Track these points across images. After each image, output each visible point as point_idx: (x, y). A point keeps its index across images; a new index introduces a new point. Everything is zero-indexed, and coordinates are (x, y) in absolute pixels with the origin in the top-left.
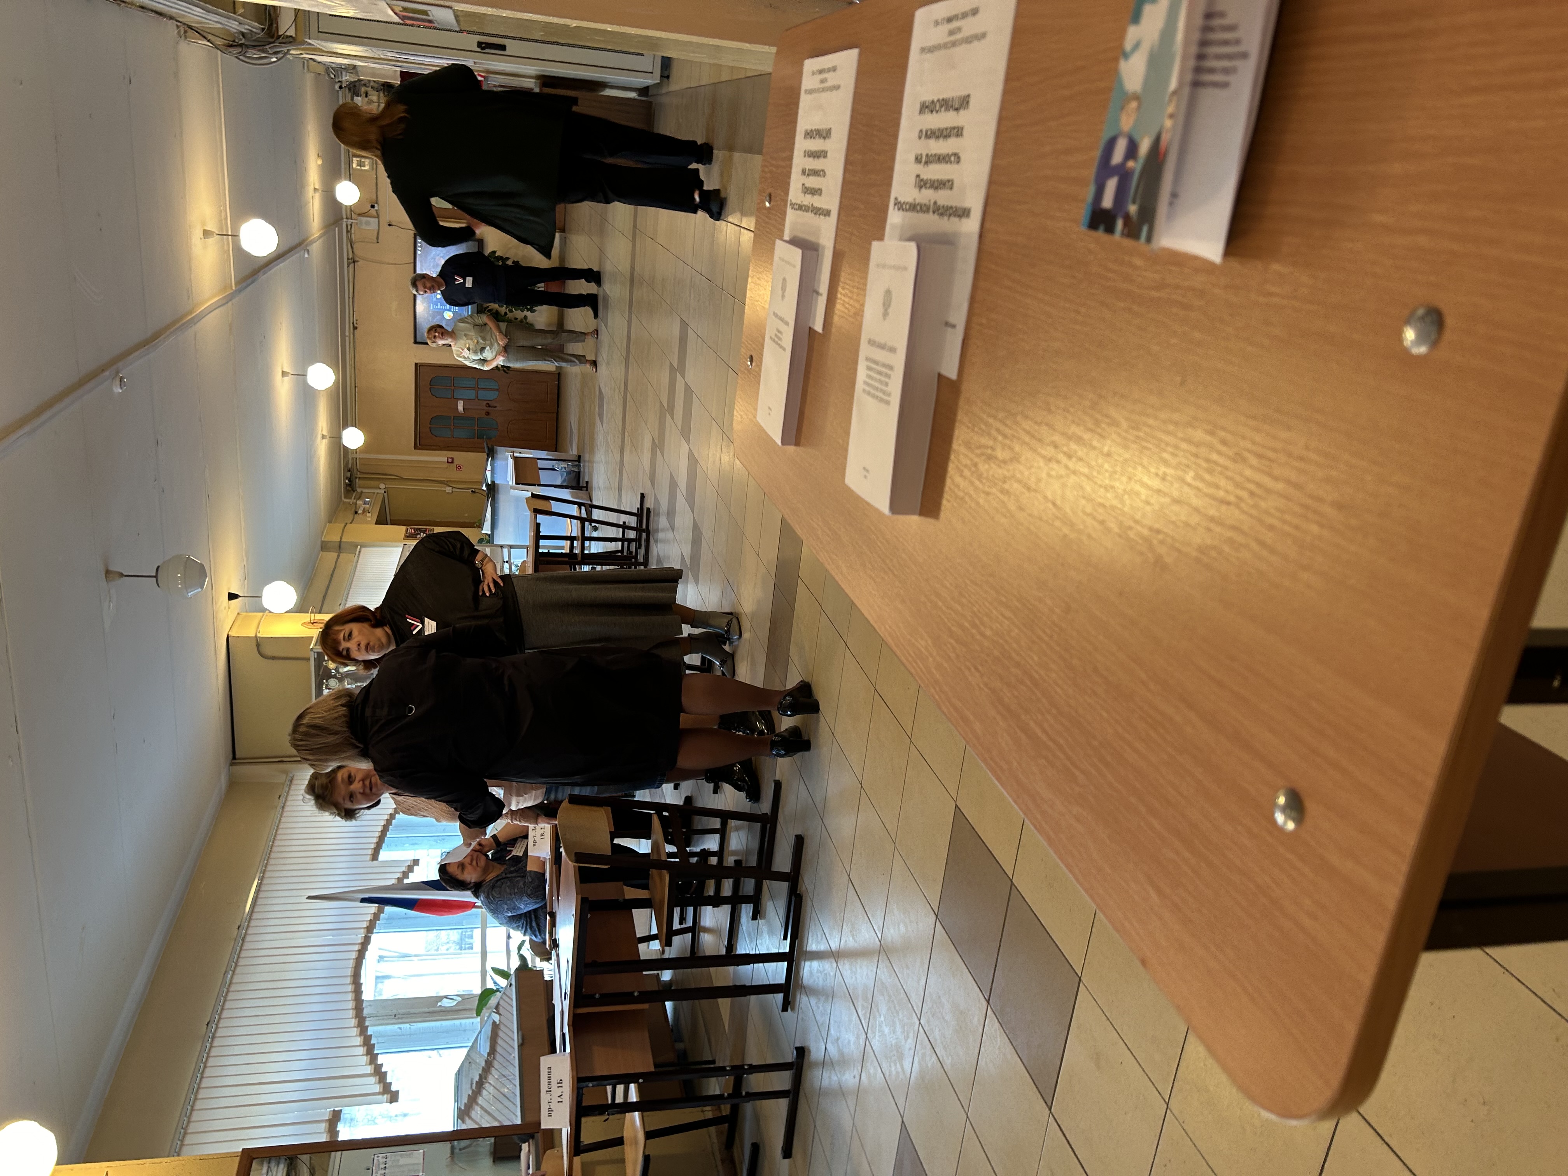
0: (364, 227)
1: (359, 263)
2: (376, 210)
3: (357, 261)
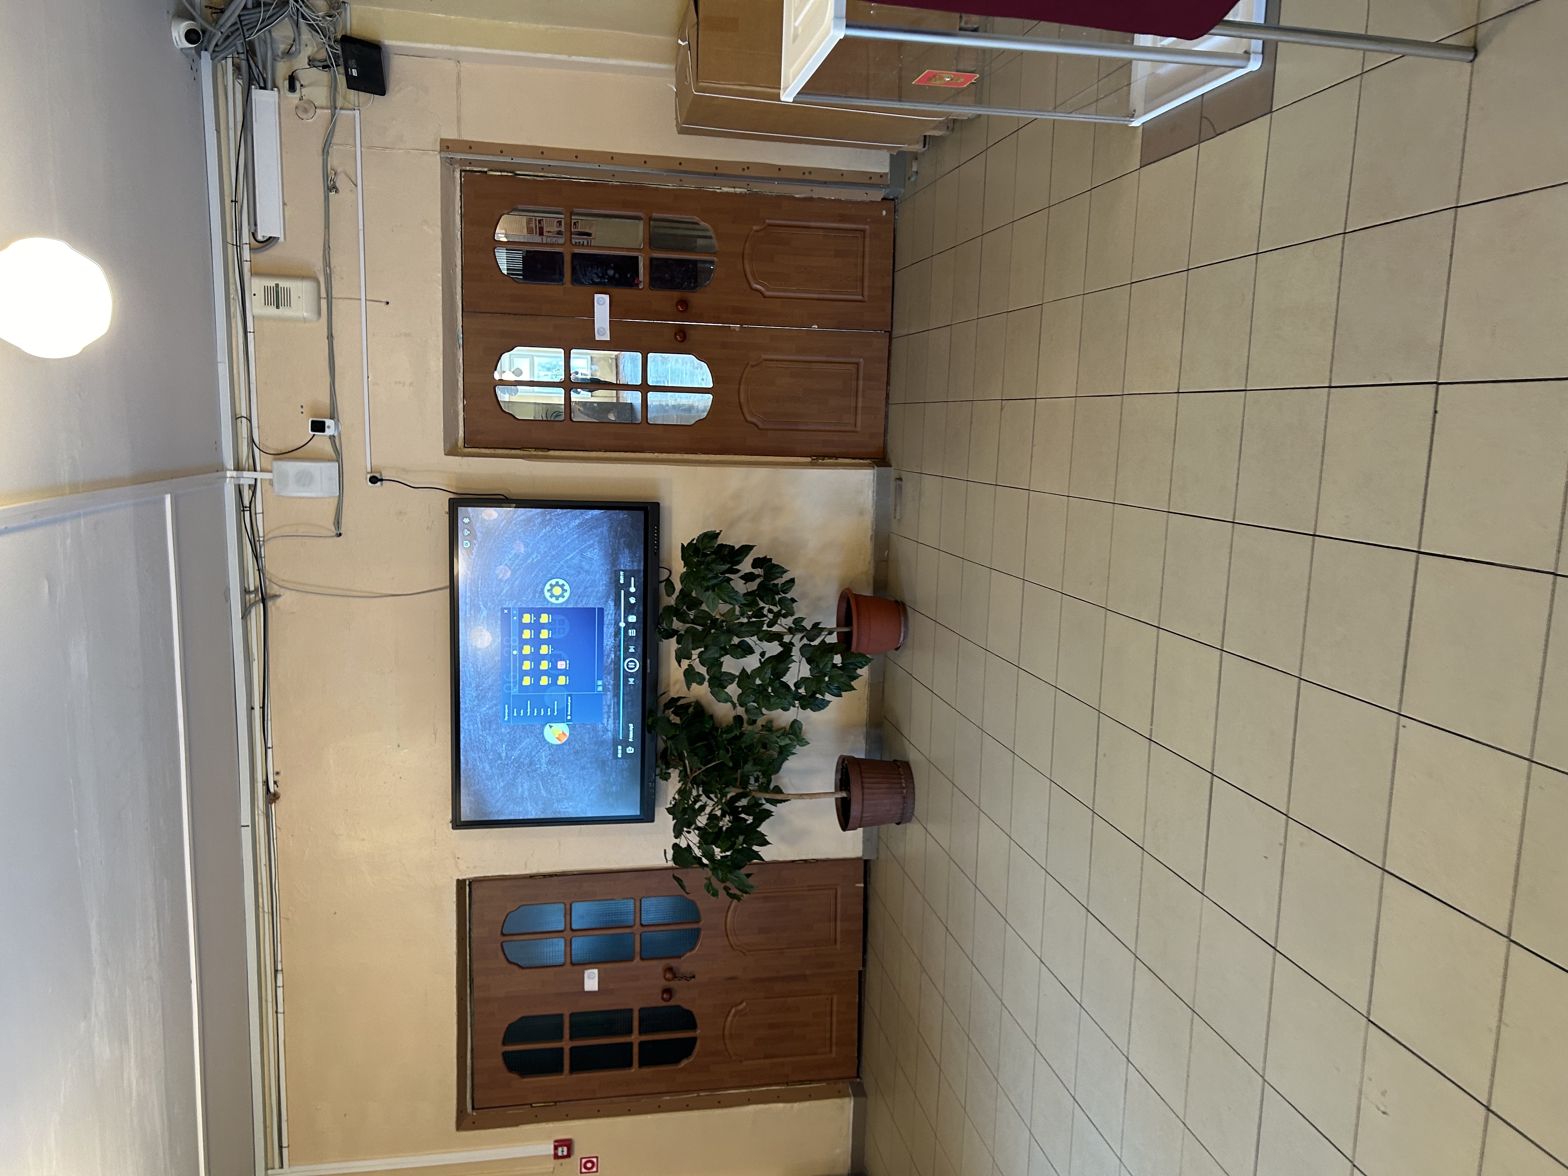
0: (293, 491)
1: (279, 601)
2: (332, 438)
3: (276, 596)
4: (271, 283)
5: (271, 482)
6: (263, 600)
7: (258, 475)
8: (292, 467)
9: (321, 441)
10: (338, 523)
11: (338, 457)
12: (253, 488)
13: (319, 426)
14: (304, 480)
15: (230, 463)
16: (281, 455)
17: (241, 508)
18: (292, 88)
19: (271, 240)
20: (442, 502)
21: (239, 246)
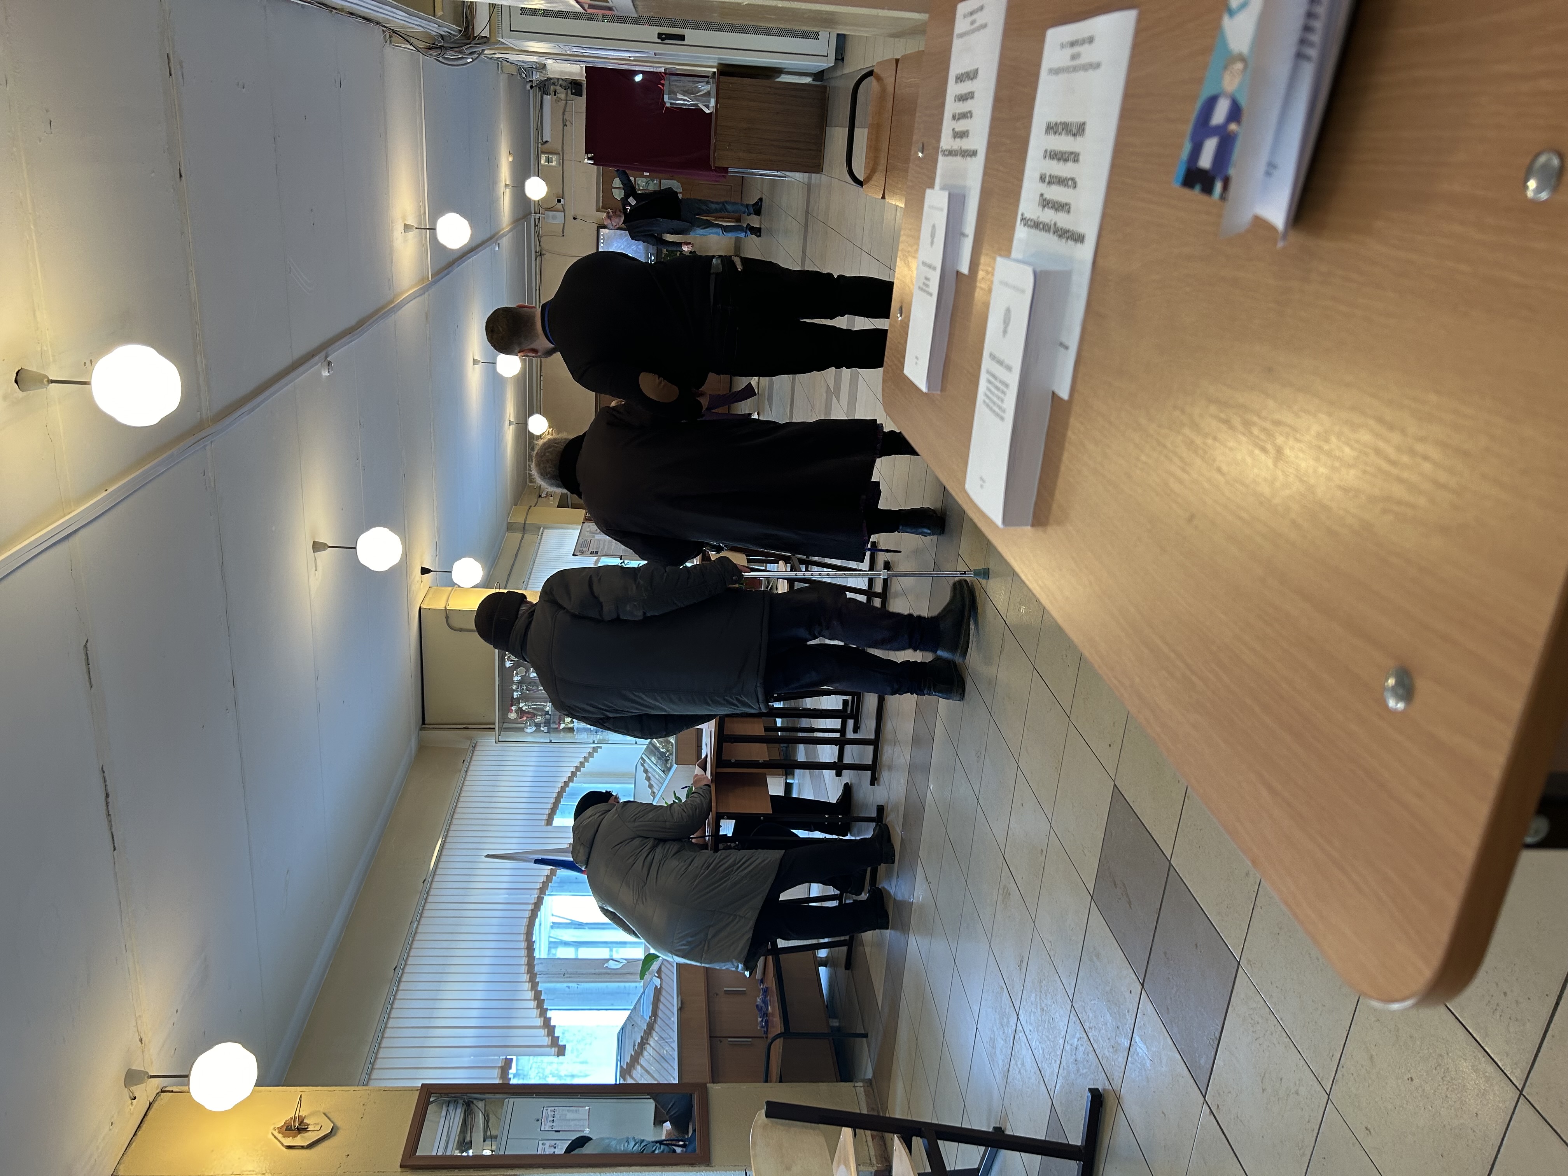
0: (551, 221)
1: (545, 256)
2: (562, 204)
3: (544, 254)
4: (546, 156)
5: (544, 217)
6: (541, 255)
7: (540, 215)
8: (551, 213)
9: (559, 206)
10: (563, 232)
11: (564, 211)
12: (539, 219)
13: (559, 201)
14: (554, 218)
15: (533, 212)
16: (547, 209)
17: (536, 226)
18: (555, 95)
19: (547, 141)
20: (595, 226)
21: (537, 143)
